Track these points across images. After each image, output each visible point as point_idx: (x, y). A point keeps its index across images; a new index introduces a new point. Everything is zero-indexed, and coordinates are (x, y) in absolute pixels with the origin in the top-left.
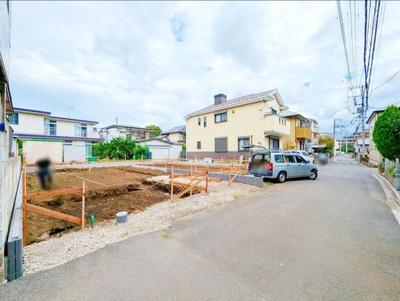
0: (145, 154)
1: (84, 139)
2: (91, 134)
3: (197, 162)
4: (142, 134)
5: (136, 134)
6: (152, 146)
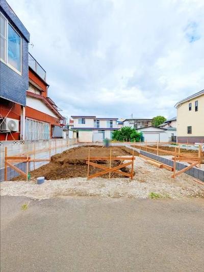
0: (140, 138)
1: (111, 129)
2: (115, 125)
3: (188, 147)
4: (146, 123)
5: (141, 123)
6: (146, 132)
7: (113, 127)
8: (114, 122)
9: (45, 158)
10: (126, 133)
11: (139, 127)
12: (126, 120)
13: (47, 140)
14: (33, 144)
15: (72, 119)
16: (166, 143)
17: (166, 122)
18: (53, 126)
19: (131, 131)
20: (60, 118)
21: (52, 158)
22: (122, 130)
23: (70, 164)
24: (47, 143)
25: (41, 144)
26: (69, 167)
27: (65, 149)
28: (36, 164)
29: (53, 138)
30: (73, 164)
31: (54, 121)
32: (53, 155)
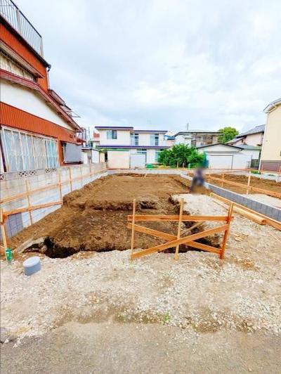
0: (202, 162)
1: (156, 147)
2: (163, 142)
4: (209, 138)
5: (202, 139)
6: (212, 152)
7: (160, 145)
8: (161, 137)
9: (52, 201)
10: (180, 154)
11: (198, 144)
12: (180, 133)
13: (54, 170)
14: (25, 178)
15: (97, 132)
16: (242, 170)
17: (238, 138)
18: (63, 144)
19: (188, 151)
20: (76, 129)
21: (64, 199)
22: (174, 148)
23: (95, 209)
24: (54, 174)
25: (41, 177)
26: (94, 215)
27: (87, 181)
28: (34, 214)
29: (65, 164)
30: (101, 209)
31: (66, 134)
32: (67, 193)
